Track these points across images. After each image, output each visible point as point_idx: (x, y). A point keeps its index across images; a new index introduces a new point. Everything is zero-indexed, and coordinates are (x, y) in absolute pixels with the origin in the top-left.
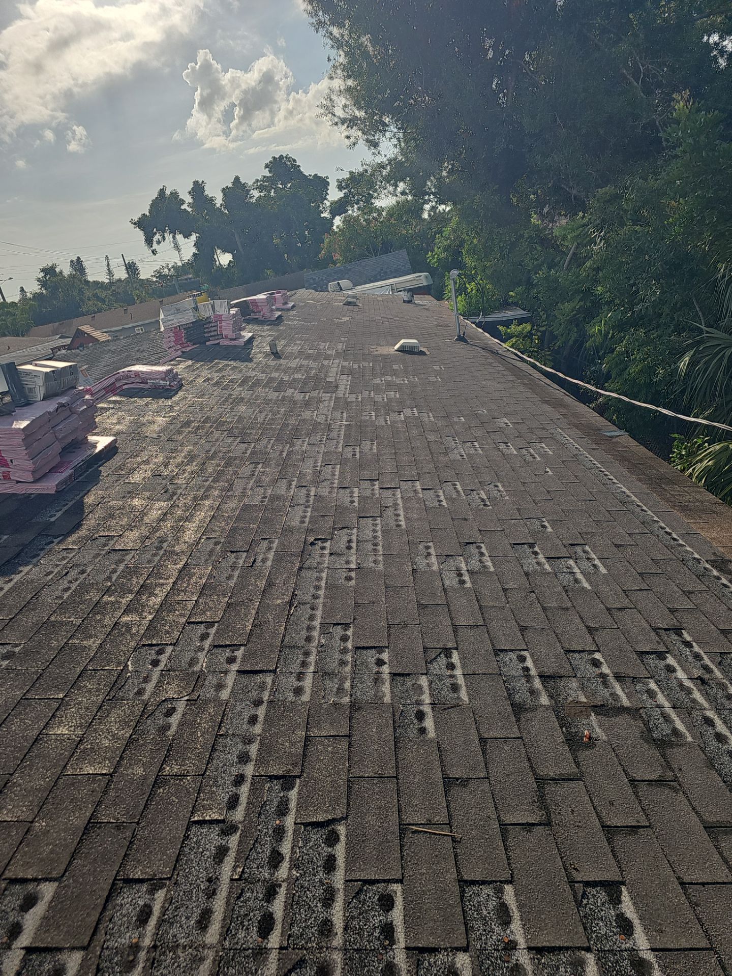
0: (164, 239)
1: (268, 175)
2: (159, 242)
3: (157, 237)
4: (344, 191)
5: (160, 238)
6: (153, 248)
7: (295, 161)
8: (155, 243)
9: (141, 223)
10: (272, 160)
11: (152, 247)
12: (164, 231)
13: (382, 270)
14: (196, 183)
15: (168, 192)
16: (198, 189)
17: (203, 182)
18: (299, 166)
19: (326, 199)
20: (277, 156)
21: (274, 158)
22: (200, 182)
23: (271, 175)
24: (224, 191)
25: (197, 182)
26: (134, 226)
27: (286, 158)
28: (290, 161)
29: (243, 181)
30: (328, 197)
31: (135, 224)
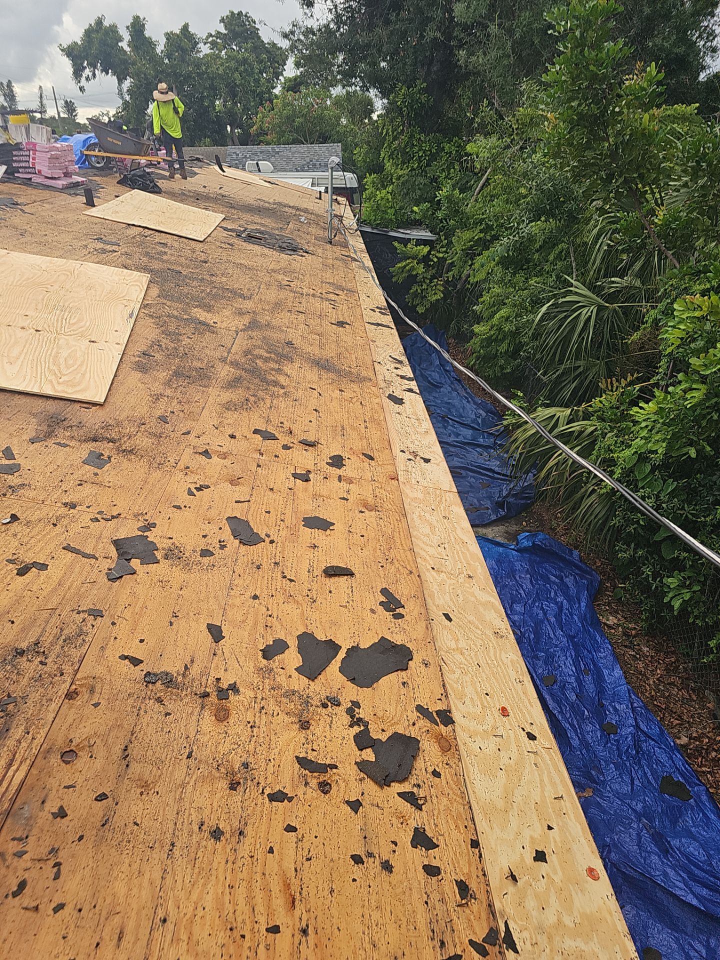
0: (94, 75)
1: (224, 31)
2: (87, 79)
3: (87, 72)
4: (302, 69)
5: (90, 74)
6: (81, 84)
7: (255, 22)
8: (83, 79)
9: (71, 52)
10: (228, 14)
11: (79, 82)
12: (95, 67)
13: (311, 161)
14: (137, 19)
15: (106, 23)
16: (137, 27)
17: (144, 19)
18: (258, 29)
19: (282, 75)
20: (236, 12)
21: (232, 13)
22: (142, 18)
23: (226, 32)
24: (169, 36)
25: (138, 17)
26: (61, 52)
27: (246, 16)
28: (249, 22)
29: (191, 29)
30: (284, 73)
31: (62, 50)
